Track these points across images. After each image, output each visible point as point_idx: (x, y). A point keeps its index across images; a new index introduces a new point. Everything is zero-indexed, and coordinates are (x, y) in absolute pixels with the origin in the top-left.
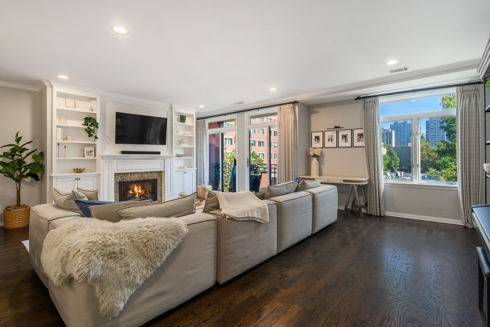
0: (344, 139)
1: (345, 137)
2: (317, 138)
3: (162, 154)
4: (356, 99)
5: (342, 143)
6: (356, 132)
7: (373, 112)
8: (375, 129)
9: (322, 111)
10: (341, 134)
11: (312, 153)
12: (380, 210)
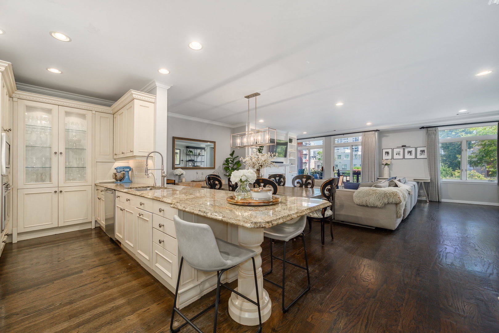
0: (409, 153)
1: (410, 152)
2: (387, 153)
3: (284, 163)
4: (420, 128)
5: (407, 156)
6: (419, 150)
7: (434, 137)
8: (435, 148)
9: (391, 135)
10: (407, 150)
11: (384, 163)
12: (439, 198)
